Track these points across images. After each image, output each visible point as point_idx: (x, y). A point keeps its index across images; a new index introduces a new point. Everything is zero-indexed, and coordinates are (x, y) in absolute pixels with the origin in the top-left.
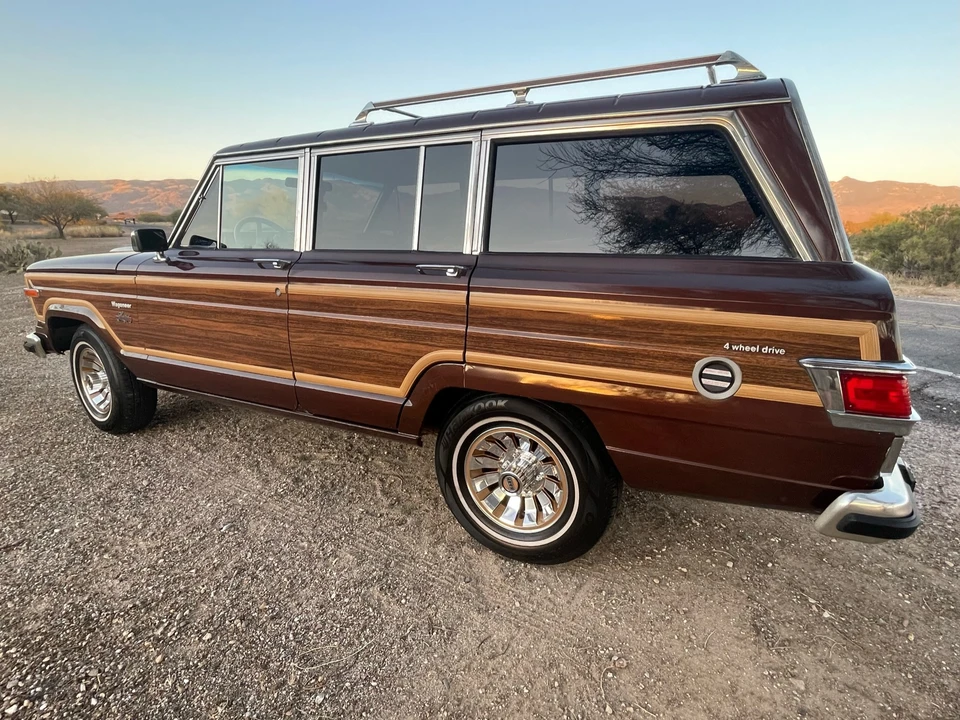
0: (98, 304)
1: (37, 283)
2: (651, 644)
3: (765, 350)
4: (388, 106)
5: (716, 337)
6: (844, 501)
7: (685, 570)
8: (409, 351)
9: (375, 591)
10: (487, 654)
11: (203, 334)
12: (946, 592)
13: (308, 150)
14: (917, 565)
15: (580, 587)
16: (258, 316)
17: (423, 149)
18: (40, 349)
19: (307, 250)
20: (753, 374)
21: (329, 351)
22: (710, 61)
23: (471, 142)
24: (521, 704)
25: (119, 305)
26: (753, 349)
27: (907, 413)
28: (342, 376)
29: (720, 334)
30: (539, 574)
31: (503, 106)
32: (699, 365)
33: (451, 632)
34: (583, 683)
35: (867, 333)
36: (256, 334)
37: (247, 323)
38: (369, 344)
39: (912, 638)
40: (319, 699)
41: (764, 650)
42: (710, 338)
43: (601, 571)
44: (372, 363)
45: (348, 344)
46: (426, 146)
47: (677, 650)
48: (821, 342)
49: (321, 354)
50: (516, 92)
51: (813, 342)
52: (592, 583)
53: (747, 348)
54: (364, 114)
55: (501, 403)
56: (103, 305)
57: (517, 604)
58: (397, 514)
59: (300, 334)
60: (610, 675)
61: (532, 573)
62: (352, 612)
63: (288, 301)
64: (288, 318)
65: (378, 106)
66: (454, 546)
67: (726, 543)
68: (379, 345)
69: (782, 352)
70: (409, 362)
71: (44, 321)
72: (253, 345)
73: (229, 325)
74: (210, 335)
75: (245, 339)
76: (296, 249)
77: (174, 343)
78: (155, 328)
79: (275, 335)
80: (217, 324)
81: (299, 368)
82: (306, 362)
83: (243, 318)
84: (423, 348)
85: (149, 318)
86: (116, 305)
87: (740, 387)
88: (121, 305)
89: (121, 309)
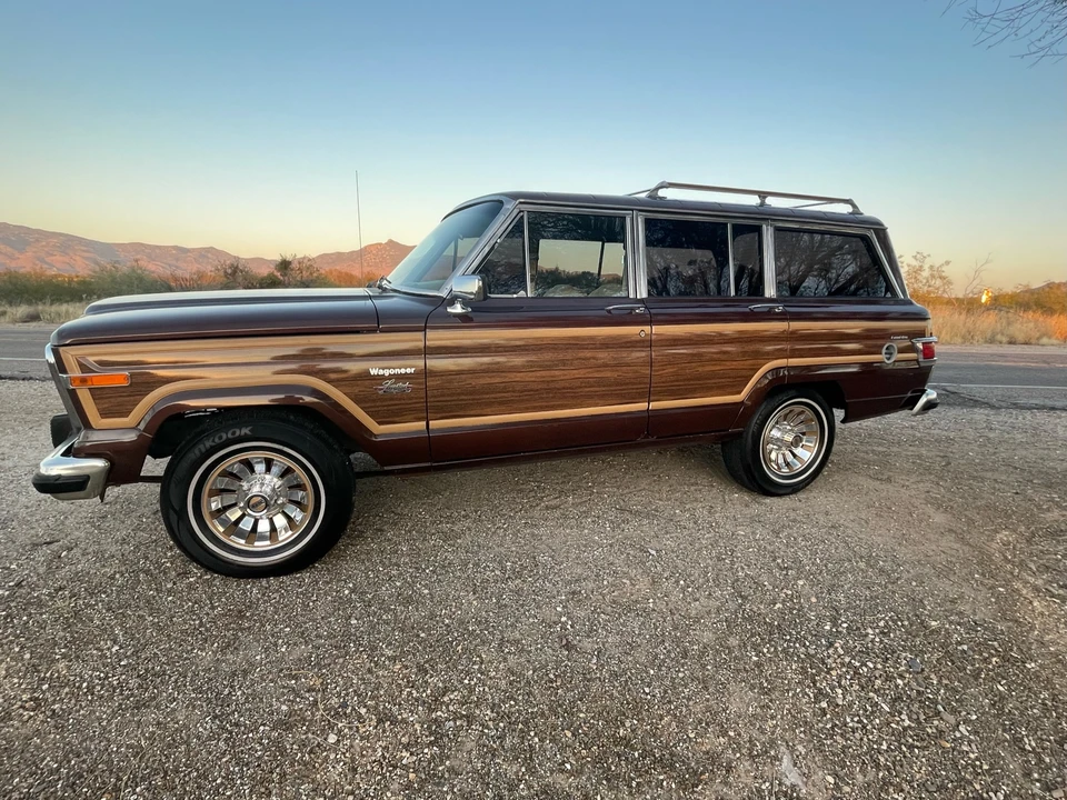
3: (903, 337)
6: (923, 399)
8: (753, 366)
11: (543, 386)
13: (635, 212)
17: (729, 226)
21: (689, 377)
25: (387, 372)
26: (900, 338)
27: (933, 356)
29: (891, 332)
32: (884, 349)
35: (927, 325)
36: (616, 375)
37: (606, 366)
42: (889, 335)
44: (723, 380)
45: (707, 368)
48: (915, 332)
49: (681, 380)
50: (758, 197)
63: (651, 341)
64: (652, 356)
68: (732, 365)
69: (907, 338)
71: (135, 428)
72: (610, 386)
73: (582, 371)
74: (552, 385)
75: (601, 382)
76: (631, 296)
77: (490, 404)
78: (459, 391)
79: (637, 372)
80: (565, 372)
81: (656, 398)
82: (665, 391)
83: (601, 362)
84: (763, 362)
85: (448, 381)
86: (381, 372)
87: (897, 356)
88: (392, 372)
89: (391, 377)
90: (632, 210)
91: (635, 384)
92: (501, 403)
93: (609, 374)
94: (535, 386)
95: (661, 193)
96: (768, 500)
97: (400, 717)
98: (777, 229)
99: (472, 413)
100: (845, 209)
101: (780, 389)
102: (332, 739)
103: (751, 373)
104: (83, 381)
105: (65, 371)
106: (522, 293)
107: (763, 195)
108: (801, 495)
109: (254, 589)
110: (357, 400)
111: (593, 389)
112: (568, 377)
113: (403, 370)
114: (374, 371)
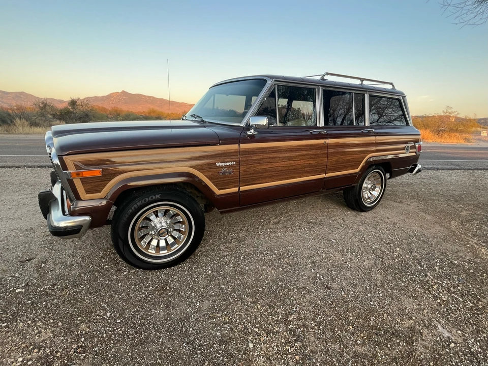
11: (287, 168)
16: (316, 155)
17: (353, 93)
23: (364, 94)
25: (223, 164)
27: (421, 150)
32: (406, 148)
36: (314, 162)
37: (311, 158)
59: (332, 158)
63: (328, 146)
64: (328, 153)
71: (104, 198)
72: (312, 167)
73: (302, 161)
74: (290, 168)
75: (309, 166)
76: (318, 125)
77: (265, 178)
78: (253, 172)
79: (322, 160)
80: (296, 162)
81: (328, 172)
82: (332, 169)
83: (309, 157)
84: (366, 154)
85: (249, 168)
86: (221, 164)
87: (410, 150)
88: (226, 164)
89: (225, 166)
90: (318, 85)
91: (321, 166)
92: (270, 177)
93: (312, 162)
94: (283, 169)
95: (326, 77)
96: (363, 214)
97: (275, 330)
98: (370, 96)
99: (257, 182)
100: (389, 87)
101: (370, 166)
102: (251, 346)
103: (362, 160)
104: (78, 174)
105: (67, 169)
106: (275, 125)
107: (362, 80)
108: (374, 211)
109: (163, 275)
110: (210, 178)
111: (306, 169)
112: (297, 164)
113: (230, 163)
114: (218, 164)
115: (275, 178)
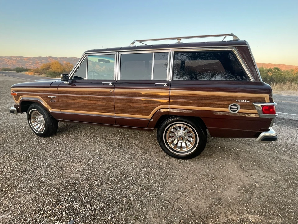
0: (43, 97)
1: (15, 91)
2: (220, 173)
3: (245, 101)
4: (140, 41)
5: (234, 99)
6: (263, 134)
7: (221, 158)
8: (153, 106)
9: (148, 169)
10: (184, 179)
11: (84, 104)
12: (277, 157)
13: (118, 52)
14: (269, 152)
15: (198, 163)
16: (104, 99)
17: (154, 54)
18: (16, 112)
19: (118, 80)
20: (242, 107)
21: (127, 107)
22: (226, 35)
23: (168, 52)
24: (196, 188)
25: (51, 97)
26: (242, 101)
27: (274, 113)
28: (132, 114)
29: (235, 98)
30: (187, 162)
31: (175, 43)
32: (230, 106)
33: (173, 176)
34: (208, 182)
35: (267, 96)
36: (103, 103)
37: (100, 101)
38: (141, 105)
39: (273, 166)
40: (148, 193)
41: (244, 172)
42: (233, 99)
43: (202, 160)
44: (141, 110)
45: (134, 105)
46: (155, 53)
47: (225, 174)
48: (257, 99)
49: (125, 108)
50: (178, 40)
51: (255, 99)
52: (201, 163)
53: (241, 101)
54: (133, 43)
55: (178, 119)
56: (45, 97)
57: (185, 168)
58: (144, 151)
59: (118, 103)
60: (213, 180)
61: (185, 161)
62: (145, 174)
63: (114, 94)
64: (114, 99)
65: (138, 41)
66: (163, 158)
67: (228, 151)
68: (144, 105)
69: (249, 101)
70: (152, 109)
71: (19, 103)
72: (101, 107)
73: (93, 101)
74: (86, 105)
75: (99, 105)
77: (72, 107)
78: (65, 103)
79: (110, 104)
80: (89, 101)
81: (117, 112)
82: (119, 111)
83: (98, 99)
84: (157, 105)
85: (63, 101)
86: (50, 97)
87: (239, 110)
89: (52, 98)
91: (109, 107)
92: (75, 108)
93: (101, 103)
94: (81, 104)
98: (175, 52)
99: (69, 109)
106: (85, 79)
110: (47, 103)
111: (97, 107)
112: (90, 103)
113: (54, 97)
114: (49, 96)
115: (78, 109)
